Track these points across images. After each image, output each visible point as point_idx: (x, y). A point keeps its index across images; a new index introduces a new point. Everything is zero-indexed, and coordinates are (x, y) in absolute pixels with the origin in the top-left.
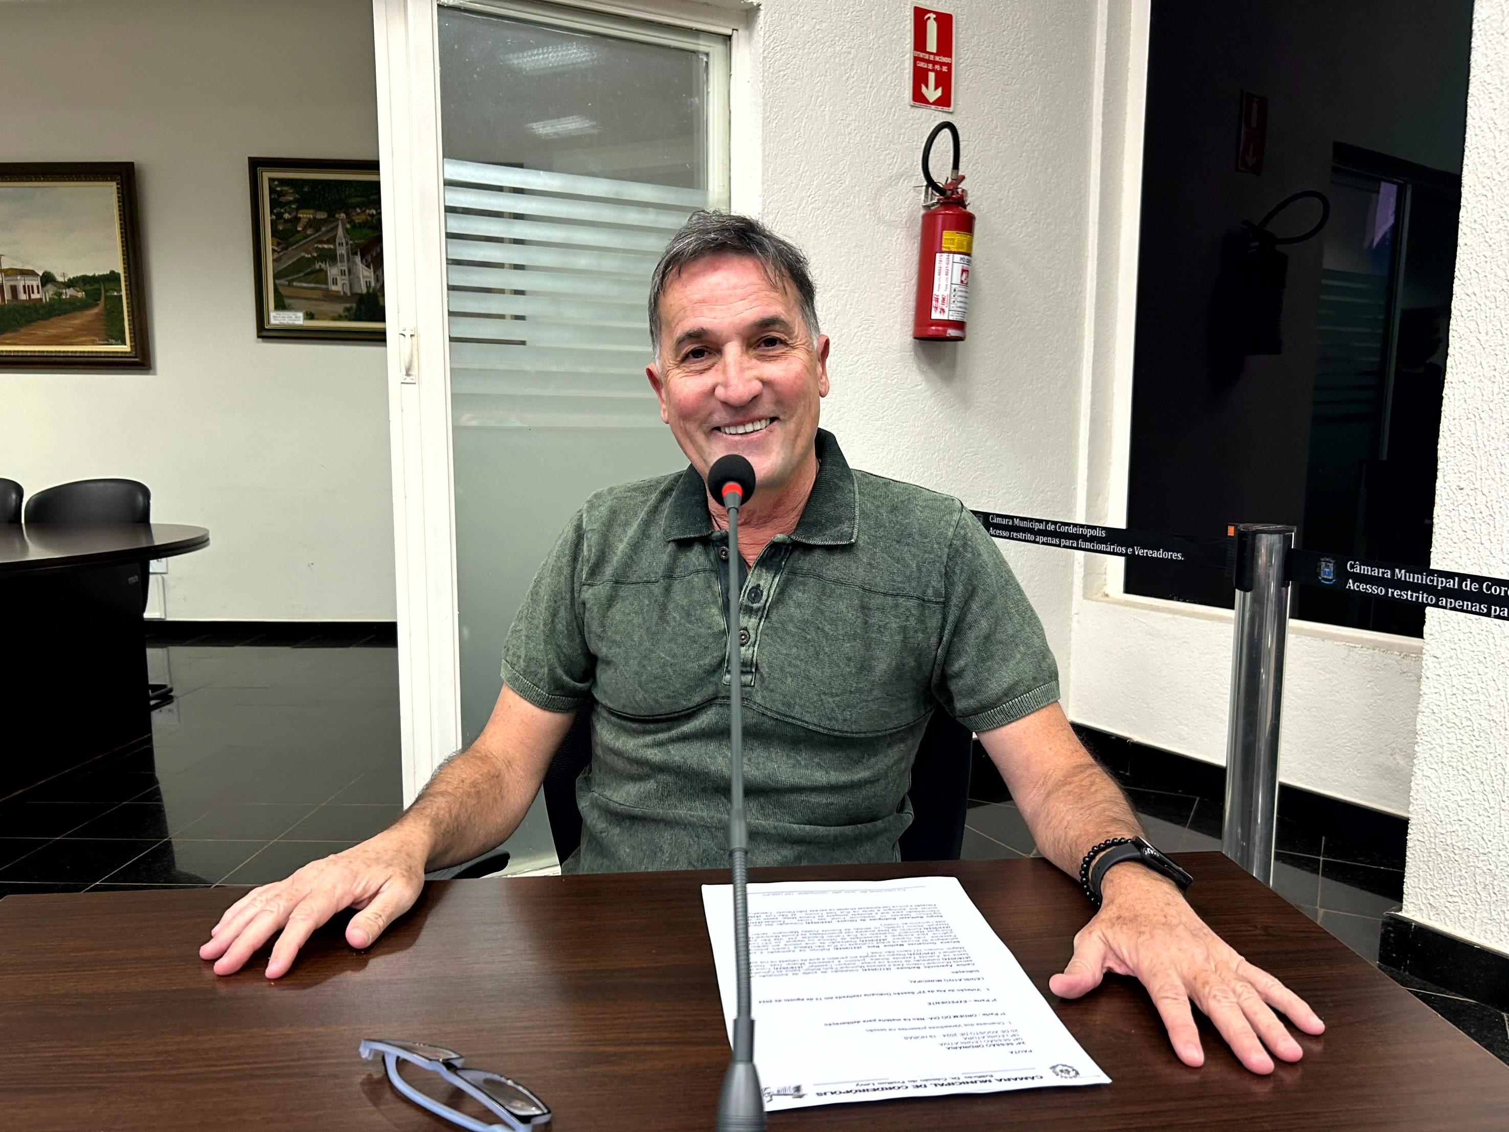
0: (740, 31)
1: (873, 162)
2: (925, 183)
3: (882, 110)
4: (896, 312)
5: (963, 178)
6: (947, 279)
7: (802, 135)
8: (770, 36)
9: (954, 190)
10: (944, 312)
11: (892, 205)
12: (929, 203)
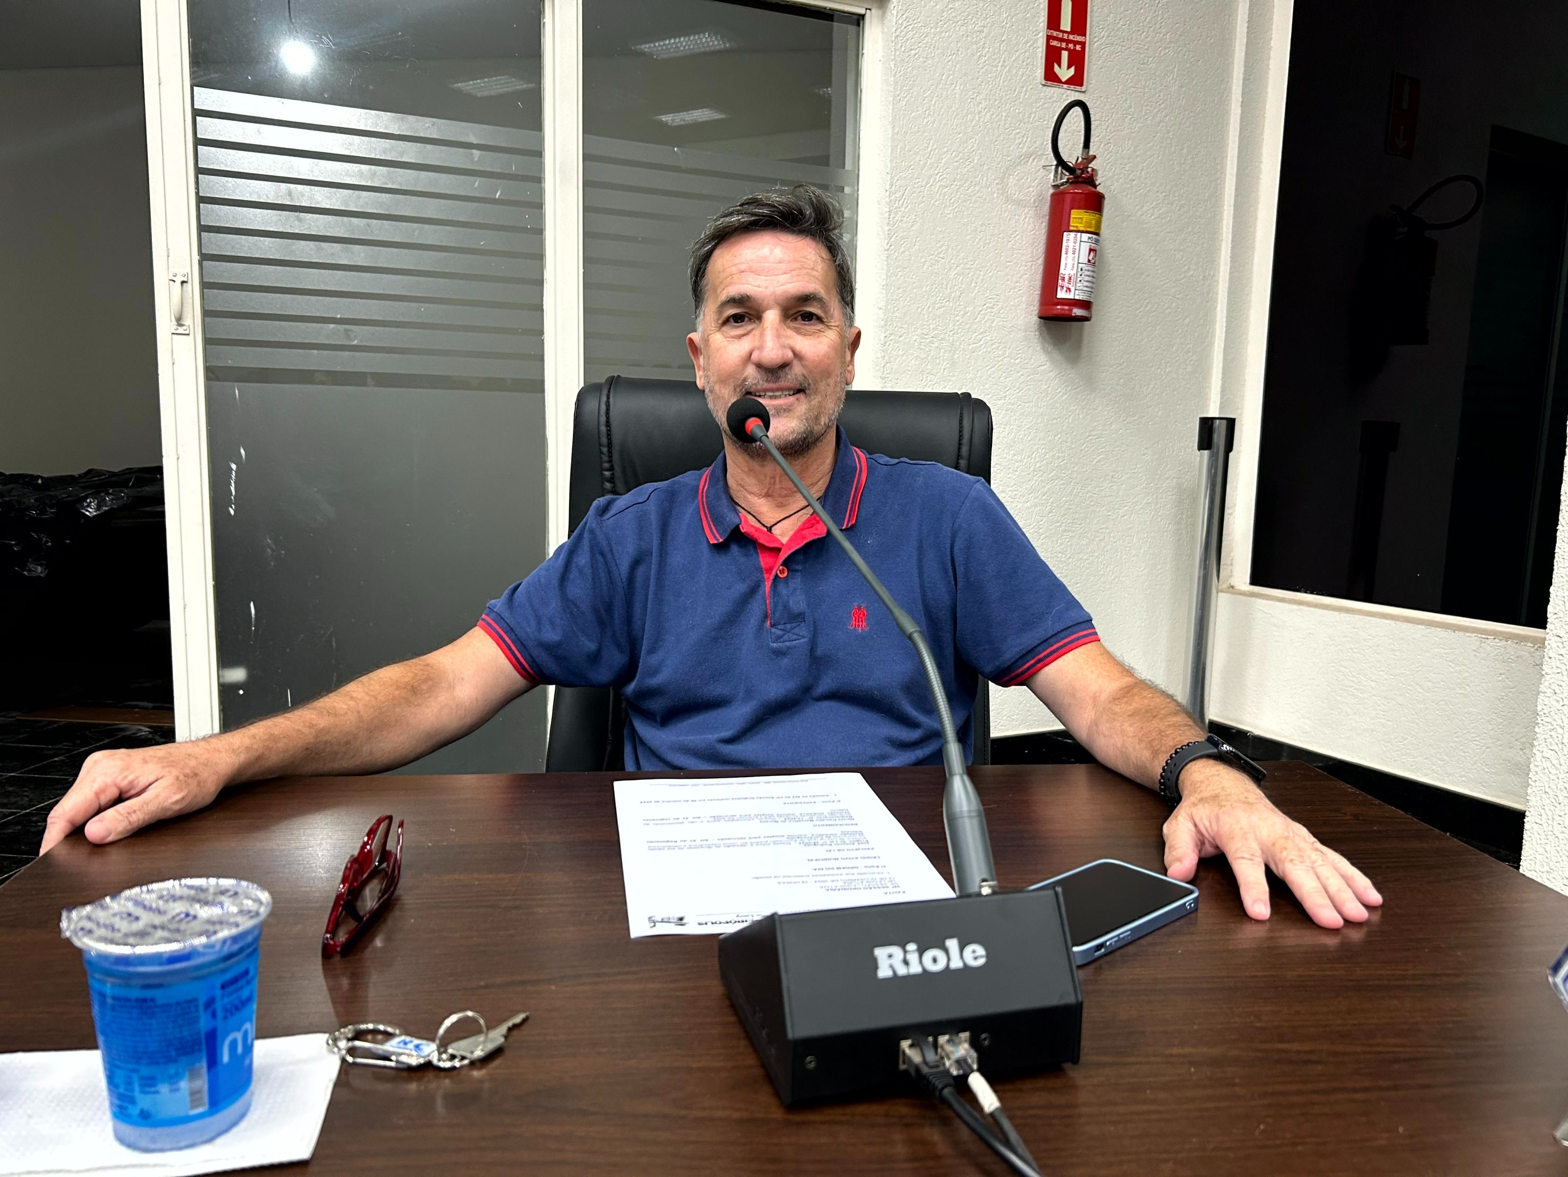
0: (873, 11)
1: (1003, 140)
2: (1055, 163)
3: (1013, 89)
4: (1021, 292)
5: (1094, 157)
6: (1074, 258)
7: (932, 113)
8: (903, 15)
9: (1084, 170)
10: (1069, 290)
11: (1021, 183)
12: (1059, 182)
